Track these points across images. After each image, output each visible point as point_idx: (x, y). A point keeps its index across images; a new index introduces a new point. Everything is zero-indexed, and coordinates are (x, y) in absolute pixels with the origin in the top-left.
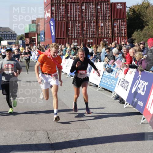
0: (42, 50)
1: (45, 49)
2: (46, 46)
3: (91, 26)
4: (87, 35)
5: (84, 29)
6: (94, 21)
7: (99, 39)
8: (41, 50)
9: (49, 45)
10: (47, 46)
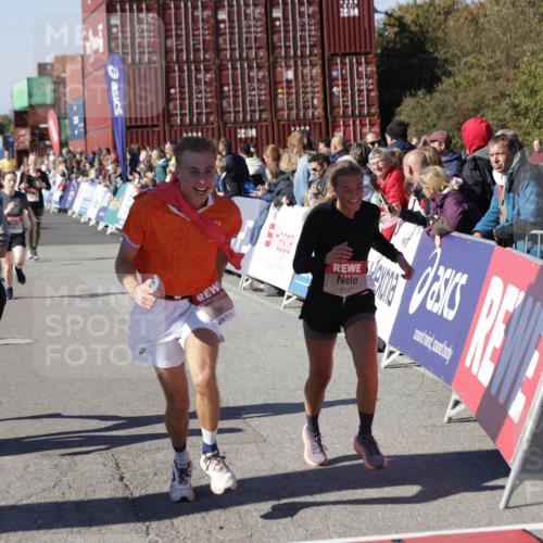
0: (78, 168)
1: (87, 165)
2: (91, 155)
3: (249, 81)
4: (236, 112)
5: (223, 92)
6: (259, 61)
7: (279, 125)
8: (75, 170)
9: (100, 150)
10: (94, 154)
